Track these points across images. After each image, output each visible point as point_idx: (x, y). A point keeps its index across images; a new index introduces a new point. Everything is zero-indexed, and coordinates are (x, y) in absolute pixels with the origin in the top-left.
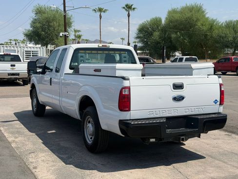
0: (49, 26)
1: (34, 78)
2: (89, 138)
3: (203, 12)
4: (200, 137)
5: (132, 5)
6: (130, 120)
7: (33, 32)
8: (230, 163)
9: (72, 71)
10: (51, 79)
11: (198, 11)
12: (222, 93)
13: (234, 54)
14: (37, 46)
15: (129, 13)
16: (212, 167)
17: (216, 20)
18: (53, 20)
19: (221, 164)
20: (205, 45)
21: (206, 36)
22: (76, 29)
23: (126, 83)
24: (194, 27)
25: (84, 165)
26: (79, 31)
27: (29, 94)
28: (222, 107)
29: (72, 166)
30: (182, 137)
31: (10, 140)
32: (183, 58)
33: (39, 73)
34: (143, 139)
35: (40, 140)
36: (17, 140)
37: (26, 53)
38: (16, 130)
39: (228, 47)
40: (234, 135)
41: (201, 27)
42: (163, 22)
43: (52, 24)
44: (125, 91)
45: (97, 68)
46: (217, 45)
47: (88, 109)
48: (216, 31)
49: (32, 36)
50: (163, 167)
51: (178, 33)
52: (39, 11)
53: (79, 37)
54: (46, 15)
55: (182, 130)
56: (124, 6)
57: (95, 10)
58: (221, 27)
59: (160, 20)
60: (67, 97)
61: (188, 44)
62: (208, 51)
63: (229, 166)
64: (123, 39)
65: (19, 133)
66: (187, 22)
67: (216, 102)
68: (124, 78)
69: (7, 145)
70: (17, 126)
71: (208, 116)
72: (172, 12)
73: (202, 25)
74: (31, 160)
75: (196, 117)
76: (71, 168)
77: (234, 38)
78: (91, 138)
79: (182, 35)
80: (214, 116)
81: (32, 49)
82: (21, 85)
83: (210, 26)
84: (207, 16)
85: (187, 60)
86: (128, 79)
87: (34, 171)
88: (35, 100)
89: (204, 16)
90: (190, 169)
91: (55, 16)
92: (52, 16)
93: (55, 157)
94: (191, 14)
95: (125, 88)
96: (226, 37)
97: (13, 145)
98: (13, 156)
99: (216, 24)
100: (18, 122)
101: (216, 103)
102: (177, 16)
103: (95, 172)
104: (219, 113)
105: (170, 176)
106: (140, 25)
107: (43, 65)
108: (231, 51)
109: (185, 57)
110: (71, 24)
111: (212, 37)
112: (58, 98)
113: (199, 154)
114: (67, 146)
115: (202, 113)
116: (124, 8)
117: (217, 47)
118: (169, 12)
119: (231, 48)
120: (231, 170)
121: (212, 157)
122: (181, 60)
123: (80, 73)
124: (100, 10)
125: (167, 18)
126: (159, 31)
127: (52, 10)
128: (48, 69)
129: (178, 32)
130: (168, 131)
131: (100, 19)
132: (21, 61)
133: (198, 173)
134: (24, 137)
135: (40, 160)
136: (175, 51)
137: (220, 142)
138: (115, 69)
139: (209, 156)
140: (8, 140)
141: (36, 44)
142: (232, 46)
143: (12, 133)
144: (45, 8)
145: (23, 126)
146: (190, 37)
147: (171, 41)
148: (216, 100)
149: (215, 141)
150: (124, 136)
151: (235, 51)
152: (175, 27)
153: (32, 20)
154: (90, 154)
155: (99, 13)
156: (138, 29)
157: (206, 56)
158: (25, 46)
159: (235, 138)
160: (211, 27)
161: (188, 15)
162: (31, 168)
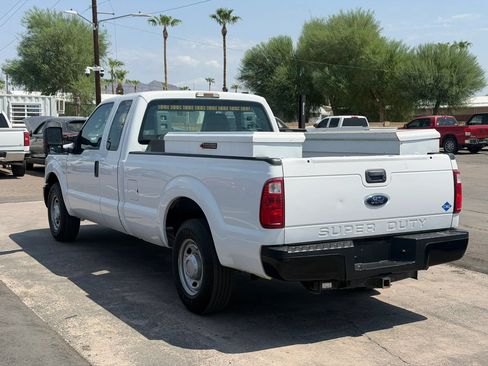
0: (58, 53)
1: (55, 162)
2: (191, 284)
3: (375, 27)
4: (416, 278)
5: (230, 12)
6: (284, 245)
7: (24, 64)
8: (476, 328)
9: (145, 146)
10: (97, 163)
11: (365, 25)
12: (458, 188)
13: (436, 111)
14: (34, 94)
15: (224, 28)
16: (444, 336)
17: (401, 42)
18: (67, 40)
19: (461, 331)
20: (379, 93)
21: (381, 74)
22: (113, 60)
23: (276, 172)
24: (358, 56)
25: (187, 340)
26: (120, 64)
27: (42, 194)
28: (457, 218)
29: (161, 342)
30: (386, 279)
31: (17, 290)
32: (339, 119)
33: (68, 151)
34: (309, 285)
35: (82, 291)
36: (31, 291)
37: (14, 110)
38: (25, 271)
39: (424, 97)
40: (469, 273)
41: (371, 56)
42: (295, 45)
43: (65, 49)
44: (273, 188)
45: (207, 141)
46: (404, 94)
47: (188, 225)
48: (401, 65)
49: (22, 74)
50: (347, 339)
51: (327, 69)
52: (36, 22)
53: (121, 75)
54: (50, 30)
55: (384, 264)
56: (215, 13)
57: (154, 21)
58: (410, 57)
59: (289, 43)
60: (136, 201)
61: (346, 91)
62: (384, 106)
63: (476, 334)
64: (210, 80)
65: (31, 276)
66: (343, 47)
67: (446, 207)
68: (270, 161)
69: (15, 303)
70: (25, 263)
71: (433, 236)
72: (312, 27)
73: (374, 53)
74: (73, 332)
75: (411, 237)
76: (162, 347)
77: (437, 80)
78: (195, 284)
79: (333, 72)
80: (443, 234)
81: (28, 102)
82: (10, 177)
83: (389, 55)
84: (382, 35)
85: (347, 123)
86: (280, 163)
87: (85, 354)
88: (57, 208)
89: (377, 34)
90: (402, 343)
91: (70, 32)
92: (65, 33)
93: (121, 325)
94: (350, 30)
95: (274, 181)
96: (420, 77)
97: (27, 302)
98: (34, 325)
99: (401, 51)
100: (23, 254)
101: (446, 209)
102: (323, 36)
103: (213, 352)
104: (451, 229)
105: (366, 357)
106: (249, 52)
107: (76, 134)
108: (431, 105)
109: (342, 118)
110: (105, 48)
111: (392, 77)
112: (115, 203)
113: (413, 310)
114: (143, 301)
115: (422, 228)
116: (214, 17)
117: (404, 98)
118: (307, 27)
119: (431, 100)
120: (483, 342)
121: (439, 317)
122: (335, 123)
123: (166, 151)
124: (165, 20)
125: (301, 40)
126: (286, 64)
127: (63, 20)
128: (87, 142)
129: (324, 66)
130: (358, 266)
131: (165, 38)
132: (8, 126)
133: (420, 349)
134: (46, 285)
135: (91, 331)
136: (319, 106)
137: (446, 285)
138: (250, 142)
139: (433, 315)
140: (12, 293)
141: (31, 91)
142: (433, 94)
143: (18, 277)
144: (49, 16)
145: (36, 262)
146: (350, 76)
147: (311, 86)
148: (447, 204)
149: (437, 285)
150: (269, 278)
151: (438, 104)
152: (320, 57)
153: (21, 40)
154: (194, 317)
155: (162, 27)
156: (243, 61)
157: (382, 115)
158: (5, 94)
159: (474, 277)
160: (391, 57)
161: (346, 33)
162: (78, 348)
